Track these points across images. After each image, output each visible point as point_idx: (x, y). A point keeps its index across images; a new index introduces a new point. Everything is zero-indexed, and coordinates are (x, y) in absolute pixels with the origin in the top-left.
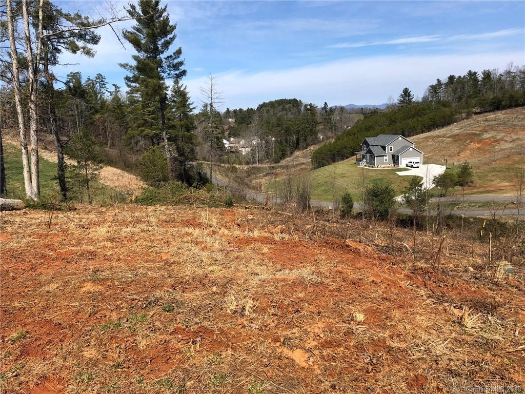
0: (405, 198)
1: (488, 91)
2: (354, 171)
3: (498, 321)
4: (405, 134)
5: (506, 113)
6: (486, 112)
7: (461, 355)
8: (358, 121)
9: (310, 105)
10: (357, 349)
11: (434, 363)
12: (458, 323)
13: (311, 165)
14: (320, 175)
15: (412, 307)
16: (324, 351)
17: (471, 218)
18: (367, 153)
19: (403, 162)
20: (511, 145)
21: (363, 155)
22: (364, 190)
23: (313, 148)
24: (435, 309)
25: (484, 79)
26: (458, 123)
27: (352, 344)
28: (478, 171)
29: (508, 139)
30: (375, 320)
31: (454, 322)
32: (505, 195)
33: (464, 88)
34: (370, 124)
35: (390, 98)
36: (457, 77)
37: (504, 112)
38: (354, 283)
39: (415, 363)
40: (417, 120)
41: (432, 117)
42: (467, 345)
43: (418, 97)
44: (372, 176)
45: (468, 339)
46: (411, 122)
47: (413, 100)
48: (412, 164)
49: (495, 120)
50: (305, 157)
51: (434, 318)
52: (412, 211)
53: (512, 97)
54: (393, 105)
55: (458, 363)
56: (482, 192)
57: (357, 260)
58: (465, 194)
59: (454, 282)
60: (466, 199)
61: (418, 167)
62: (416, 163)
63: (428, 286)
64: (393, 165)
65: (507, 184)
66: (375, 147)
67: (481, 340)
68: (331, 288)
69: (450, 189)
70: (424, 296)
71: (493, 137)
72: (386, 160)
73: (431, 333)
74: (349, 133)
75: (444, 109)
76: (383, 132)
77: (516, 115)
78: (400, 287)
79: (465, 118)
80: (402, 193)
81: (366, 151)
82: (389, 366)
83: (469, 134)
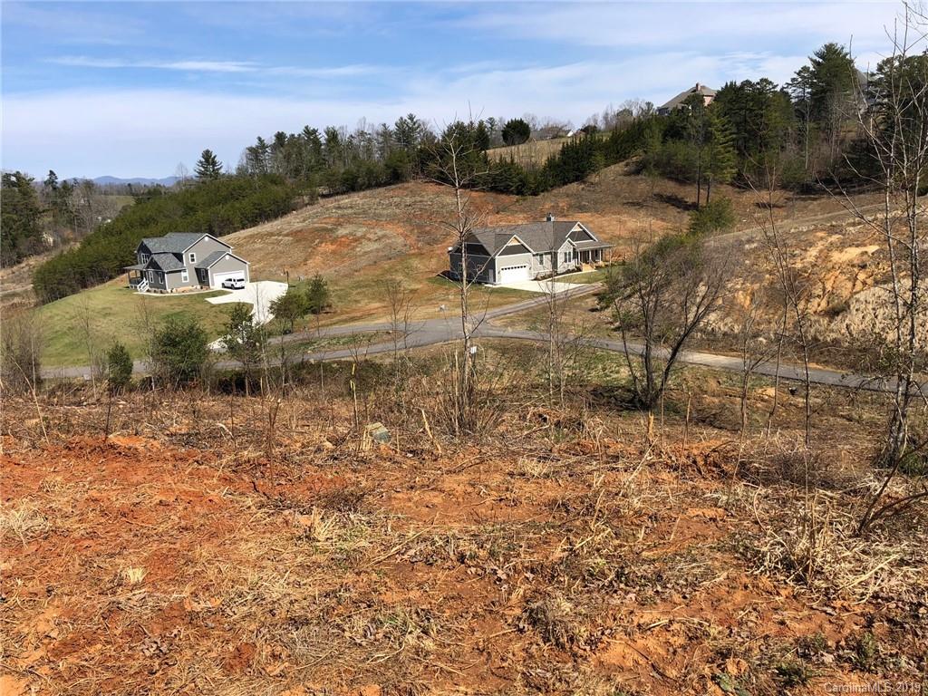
0: (225, 342)
1: (337, 162)
2: (127, 302)
3: (363, 518)
4: (215, 230)
5: (365, 197)
6: (337, 194)
7: (310, 589)
8: (124, 208)
9: (17, 175)
10: (130, 636)
11: (269, 615)
12: (306, 537)
13: (33, 295)
14: (58, 315)
15: (231, 531)
16: (61, 664)
17: (334, 362)
18: (148, 267)
19: (217, 280)
20: (376, 246)
21: (141, 272)
22: (150, 336)
23: (33, 261)
24: (271, 524)
25: (329, 141)
26: (300, 211)
27: (118, 632)
28: (336, 288)
29: (371, 236)
30: (165, 572)
31: (300, 538)
32: (376, 322)
33: (301, 154)
34: (149, 214)
35: (181, 166)
36: (288, 135)
37: (362, 194)
38: (124, 515)
39: (238, 626)
40: (232, 207)
41: (256, 202)
42: (319, 570)
43: (228, 167)
44: (163, 310)
45: (321, 558)
46: (222, 210)
47: (222, 171)
48: (233, 283)
49: (351, 207)
50: (18, 279)
51: (269, 541)
52: (240, 364)
53: (370, 172)
54: (187, 181)
55: (305, 603)
56: (345, 321)
57: (131, 469)
58: (322, 326)
59: (301, 471)
60: (322, 334)
61: (243, 288)
62: (238, 280)
63: (259, 488)
64: (199, 287)
65: (377, 305)
66: (162, 255)
67: (339, 556)
68: (76, 535)
69: (299, 320)
70: (253, 507)
71: (351, 234)
72: (186, 279)
73: (264, 568)
74: (109, 232)
75: (274, 188)
76: (176, 228)
77: (378, 200)
78: (210, 501)
79: (308, 204)
80: (219, 334)
81: (146, 265)
82: (191, 647)
83: (317, 230)
